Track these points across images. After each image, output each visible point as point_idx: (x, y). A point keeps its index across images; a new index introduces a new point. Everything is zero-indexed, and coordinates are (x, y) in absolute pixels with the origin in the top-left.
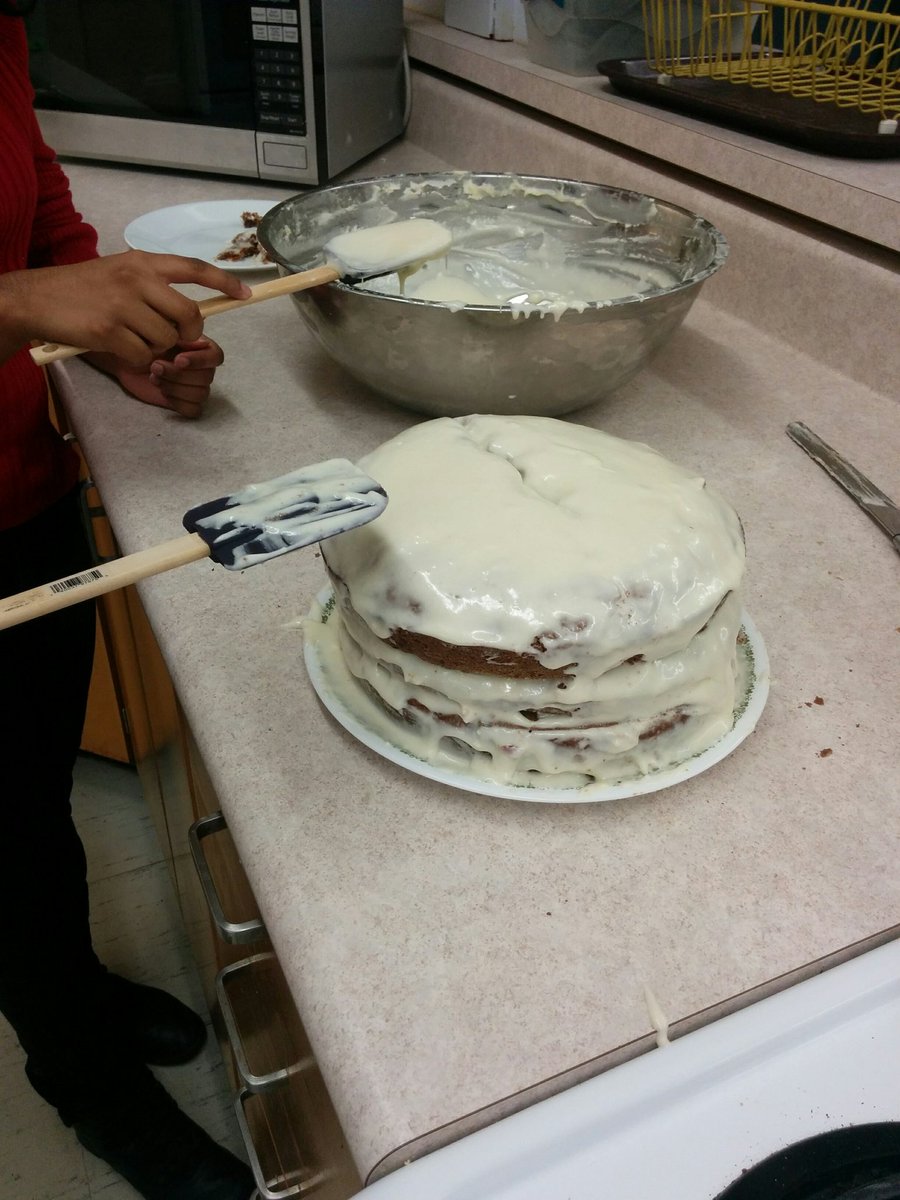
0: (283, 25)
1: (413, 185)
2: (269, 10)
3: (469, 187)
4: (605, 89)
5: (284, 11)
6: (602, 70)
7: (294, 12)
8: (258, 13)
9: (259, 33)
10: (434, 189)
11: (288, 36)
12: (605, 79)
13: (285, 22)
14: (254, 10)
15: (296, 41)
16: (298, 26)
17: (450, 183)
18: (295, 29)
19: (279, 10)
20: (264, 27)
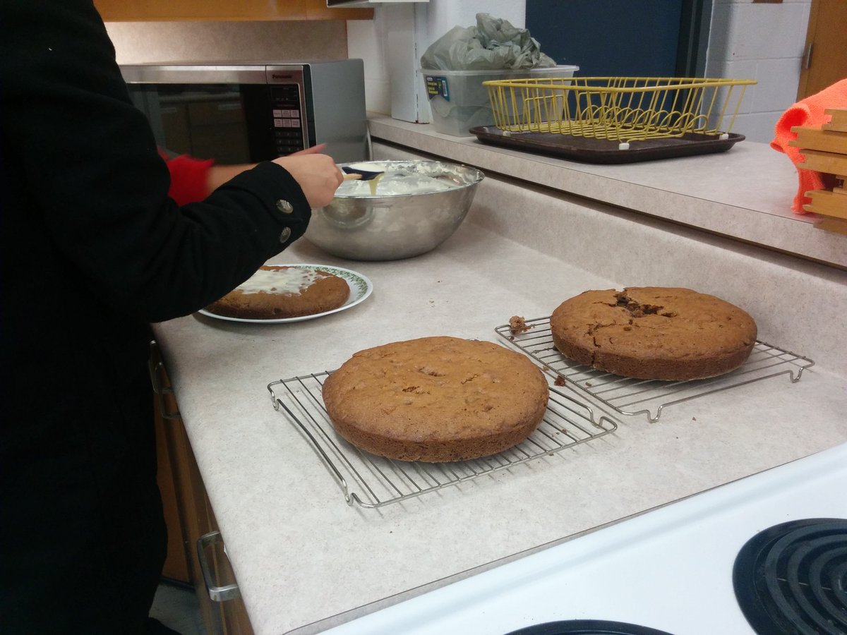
0: (291, 118)
1: (393, 165)
2: (283, 111)
3: (419, 167)
4: (475, 142)
5: (292, 111)
6: (472, 132)
7: (297, 111)
8: (277, 113)
9: (277, 123)
10: (403, 167)
11: (294, 124)
12: (475, 138)
13: (292, 116)
14: (275, 111)
15: (299, 126)
16: (300, 118)
17: (410, 165)
18: (298, 120)
19: (289, 111)
20: (281, 120)
